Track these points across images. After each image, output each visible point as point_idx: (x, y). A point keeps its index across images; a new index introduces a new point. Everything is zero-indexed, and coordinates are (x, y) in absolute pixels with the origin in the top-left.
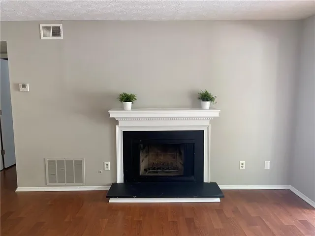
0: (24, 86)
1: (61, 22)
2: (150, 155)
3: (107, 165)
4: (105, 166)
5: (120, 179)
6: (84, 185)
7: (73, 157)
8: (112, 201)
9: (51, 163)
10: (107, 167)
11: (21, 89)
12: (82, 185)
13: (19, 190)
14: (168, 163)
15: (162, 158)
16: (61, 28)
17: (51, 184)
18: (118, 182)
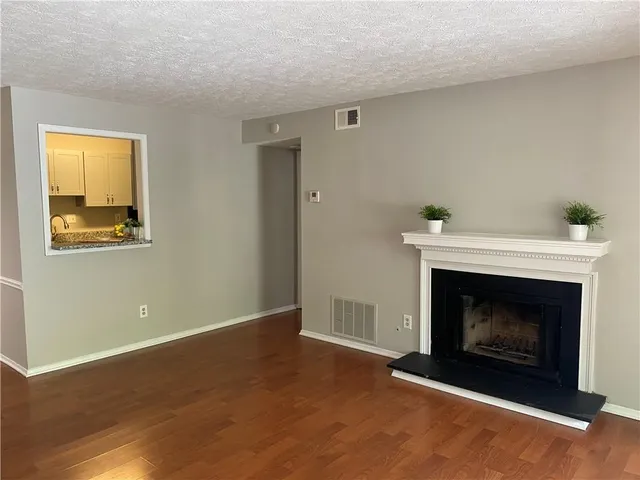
0: (314, 195)
1: (358, 103)
2: (494, 319)
3: (407, 320)
4: (405, 322)
5: (425, 348)
6: (375, 345)
7: (363, 299)
8: (396, 374)
9: (338, 302)
10: (408, 324)
11: (312, 199)
12: (372, 345)
13: (303, 333)
14: (527, 342)
15: (517, 329)
16: (359, 113)
17: (337, 333)
18: (422, 352)
